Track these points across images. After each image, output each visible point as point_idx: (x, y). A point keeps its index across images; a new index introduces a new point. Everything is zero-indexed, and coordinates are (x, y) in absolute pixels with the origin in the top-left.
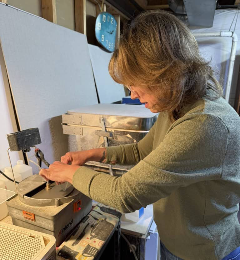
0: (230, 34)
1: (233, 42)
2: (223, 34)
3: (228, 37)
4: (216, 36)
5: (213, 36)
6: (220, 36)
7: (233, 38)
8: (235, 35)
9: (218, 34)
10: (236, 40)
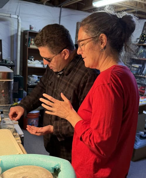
0: (16, 17)
1: (18, 22)
2: (12, 16)
3: (15, 18)
4: (8, 17)
5: (6, 16)
6: (10, 17)
7: (18, 20)
8: (19, 18)
9: (9, 15)
10: (20, 21)
